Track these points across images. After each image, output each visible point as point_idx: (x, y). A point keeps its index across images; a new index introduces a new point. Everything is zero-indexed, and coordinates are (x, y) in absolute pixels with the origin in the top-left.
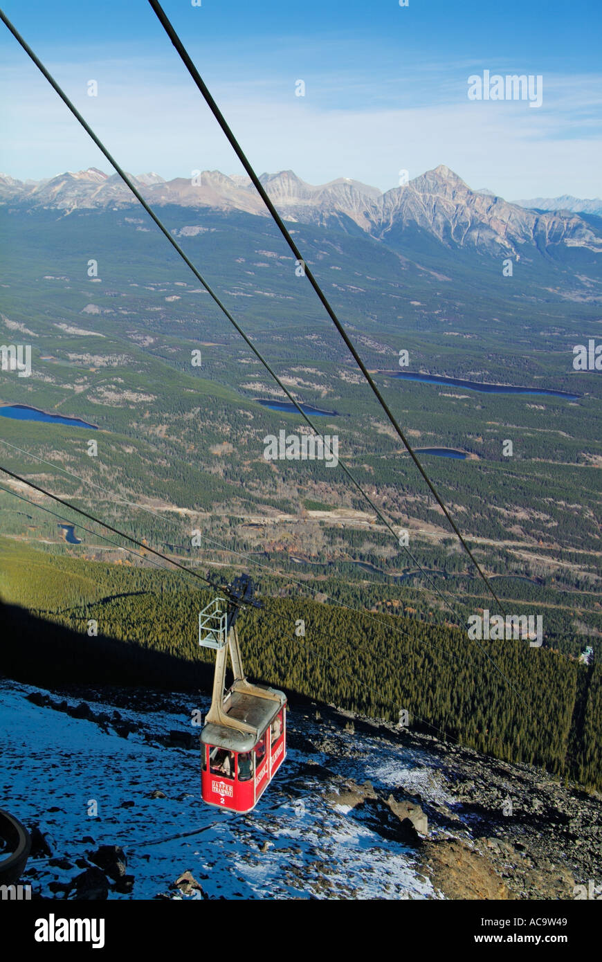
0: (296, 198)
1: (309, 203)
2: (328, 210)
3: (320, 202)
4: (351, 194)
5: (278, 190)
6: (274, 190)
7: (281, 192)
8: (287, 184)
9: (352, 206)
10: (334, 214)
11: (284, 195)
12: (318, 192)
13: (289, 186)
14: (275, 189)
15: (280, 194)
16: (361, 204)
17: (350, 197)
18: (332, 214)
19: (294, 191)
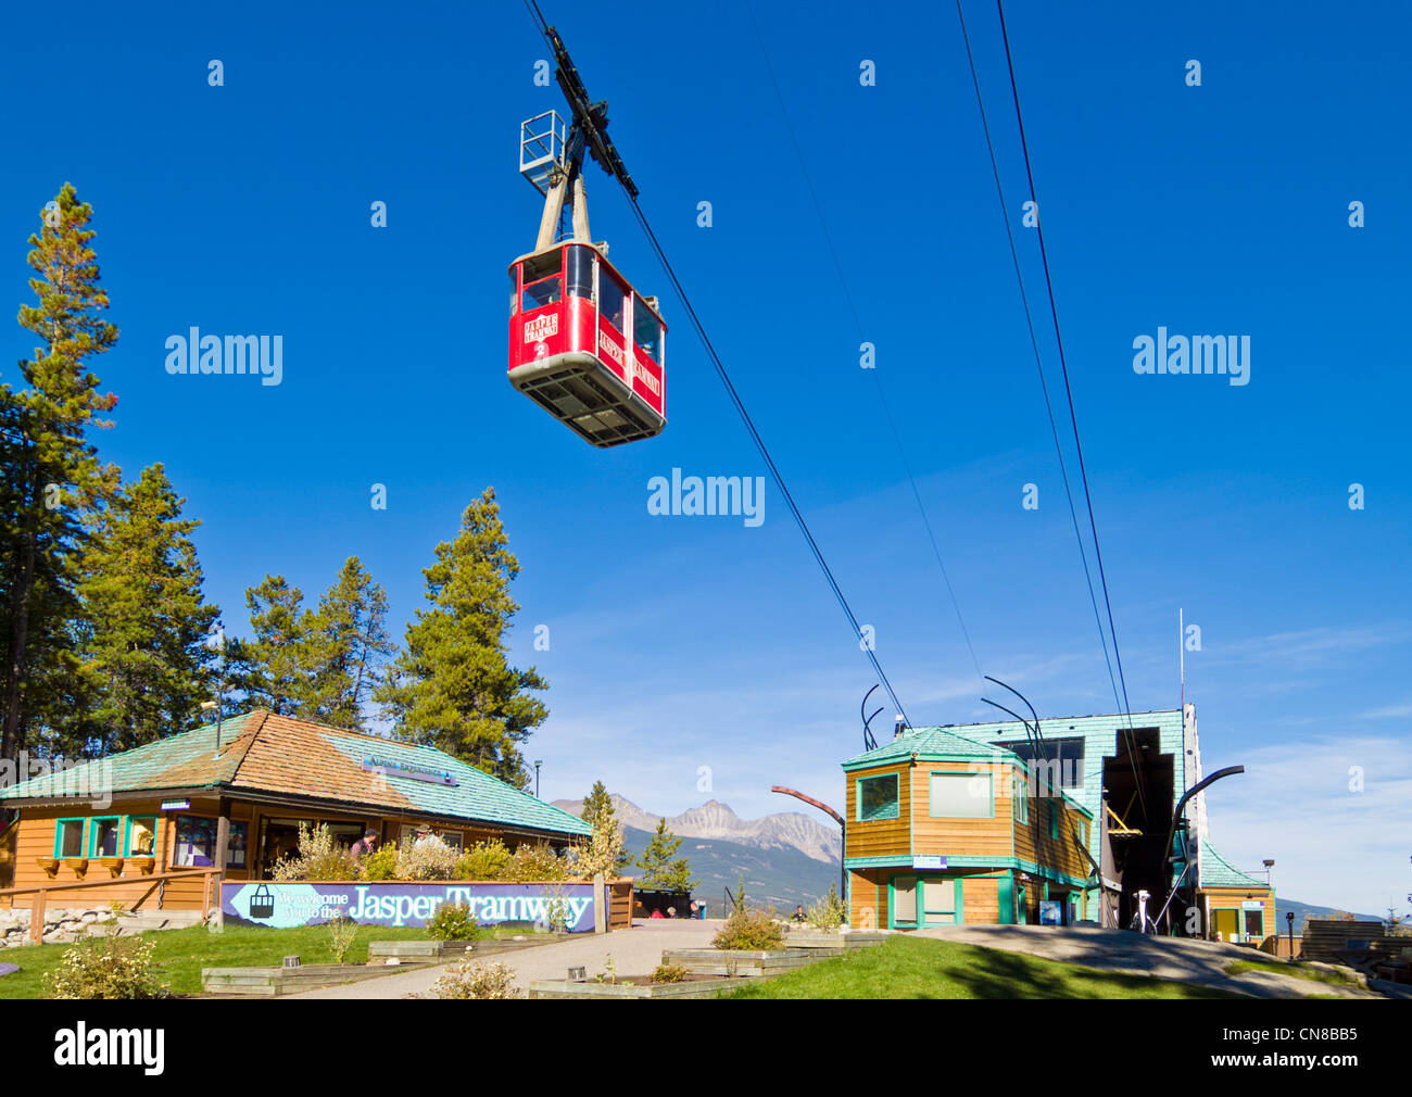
0: (725, 829)
1: (744, 834)
2: (769, 842)
3: (758, 832)
4: (804, 825)
5: (702, 820)
6: (696, 821)
7: (706, 822)
8: (715, 813)
9: (804, 839)
10: (778, 845)
11: (709, 825)
12: (757, 821)
13: (718, 815)
14: (699, 819)
15: (704, 825)
16: (818, 837)
17: (802, 828)
18: (774, 845)
19: (724, 821)
